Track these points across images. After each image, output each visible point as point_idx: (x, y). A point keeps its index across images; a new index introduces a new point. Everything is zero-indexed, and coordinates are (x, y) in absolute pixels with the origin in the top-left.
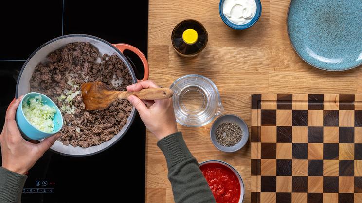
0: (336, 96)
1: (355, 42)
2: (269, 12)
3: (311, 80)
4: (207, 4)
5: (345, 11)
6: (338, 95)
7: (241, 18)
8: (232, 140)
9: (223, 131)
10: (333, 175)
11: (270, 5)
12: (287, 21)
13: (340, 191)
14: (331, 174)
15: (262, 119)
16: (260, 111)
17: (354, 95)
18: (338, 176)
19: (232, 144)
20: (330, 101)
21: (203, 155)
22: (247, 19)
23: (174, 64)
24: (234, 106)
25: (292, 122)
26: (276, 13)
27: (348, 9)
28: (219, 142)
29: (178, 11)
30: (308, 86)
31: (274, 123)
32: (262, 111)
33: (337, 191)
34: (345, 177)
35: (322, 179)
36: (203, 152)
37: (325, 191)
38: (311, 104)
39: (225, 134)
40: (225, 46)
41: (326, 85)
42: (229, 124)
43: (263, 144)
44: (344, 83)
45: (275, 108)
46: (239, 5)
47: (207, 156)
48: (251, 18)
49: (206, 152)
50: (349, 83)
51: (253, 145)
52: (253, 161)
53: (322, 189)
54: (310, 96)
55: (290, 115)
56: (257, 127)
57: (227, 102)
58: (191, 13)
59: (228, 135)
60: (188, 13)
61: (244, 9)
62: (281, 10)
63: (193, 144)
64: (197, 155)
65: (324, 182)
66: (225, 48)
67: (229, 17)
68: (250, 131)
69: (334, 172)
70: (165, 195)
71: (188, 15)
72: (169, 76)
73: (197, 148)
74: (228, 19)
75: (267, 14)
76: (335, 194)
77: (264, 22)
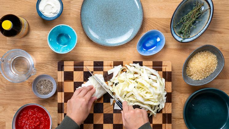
0: (112, 62)
1: (124, 28)
2: (70, 9)
3: (97, 52)
4: (31, 4)
5: (118, 8)
6: (113, 62)
7: (50, 13)
8: (47, 91)
9: (41, 85)
10: (110, 113)
11: (71, 5)
12: (81, 14)
13: (114, 123)
14: (109, 112)
15: (65, 77)
16: (63, 72)
17: (123, 62)
18: (113, 113)
19: (47, 93)
20: (107, 66)
21: (29, 100)
22: (54, 13)
23: (10, 43)
24: (49, 69)
25: (83, 79)
26: (74, 9)
27: (120, 7)
28: (38, 92)
29: (12, 9)
30: (95, 56)
31: (72, 80)
32: (64, 72)
33: (112, 123)
34: (118, 114)
35: (103, 115)
36: (29, 99)
37: (105, 123)
38: (96, 67)
39: (42, 87)
40: (42, 31)
41: (107, 55)
42: (45, 80)
43: (65, 93)
44: (118, 54)
45: (72, 70)
46: (49, 4)
47: (31, 101)
48: (57, 13)
49: (31, 98)
50: (121, 54)
51: (59, 94)
52: (59, 104)
53: (103, 121)
54: (94, 62)
55: (82, 75)
56: (62, 82)
57: (44, 67)
58: (21, 10)
59: (44, 88)
60: (19, 10)
61: (53, 7)
62: (77, 8)
63: (23, 93)
64: (25, 100)
65: (104, 117)
66: (42, 32)
67: (43, 13)
68: (57, 85)
69: (110, 111)
70: (5, 126)
71: (19, 11)
72: (7, 50)
73: (25, 96)
74: (42, 13)
75: (69, 10)
76: (111, 124)
77: (67, 16)
